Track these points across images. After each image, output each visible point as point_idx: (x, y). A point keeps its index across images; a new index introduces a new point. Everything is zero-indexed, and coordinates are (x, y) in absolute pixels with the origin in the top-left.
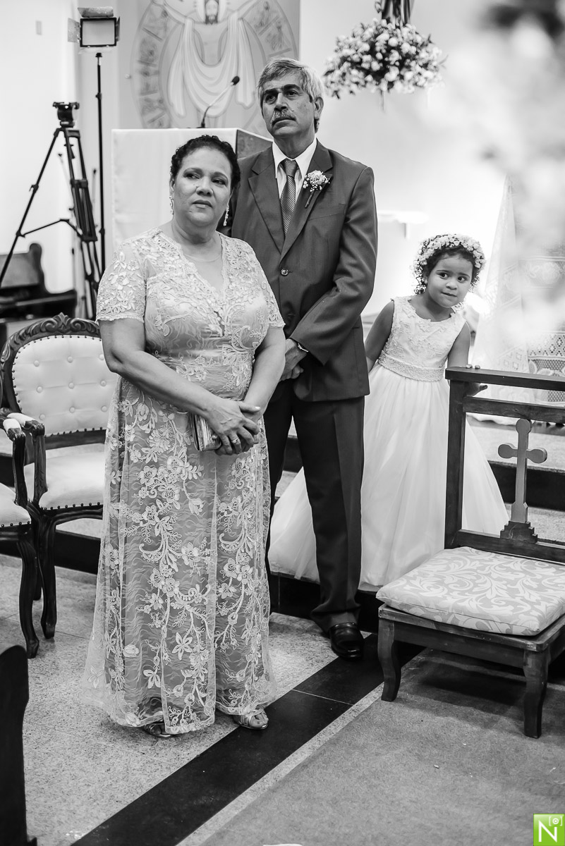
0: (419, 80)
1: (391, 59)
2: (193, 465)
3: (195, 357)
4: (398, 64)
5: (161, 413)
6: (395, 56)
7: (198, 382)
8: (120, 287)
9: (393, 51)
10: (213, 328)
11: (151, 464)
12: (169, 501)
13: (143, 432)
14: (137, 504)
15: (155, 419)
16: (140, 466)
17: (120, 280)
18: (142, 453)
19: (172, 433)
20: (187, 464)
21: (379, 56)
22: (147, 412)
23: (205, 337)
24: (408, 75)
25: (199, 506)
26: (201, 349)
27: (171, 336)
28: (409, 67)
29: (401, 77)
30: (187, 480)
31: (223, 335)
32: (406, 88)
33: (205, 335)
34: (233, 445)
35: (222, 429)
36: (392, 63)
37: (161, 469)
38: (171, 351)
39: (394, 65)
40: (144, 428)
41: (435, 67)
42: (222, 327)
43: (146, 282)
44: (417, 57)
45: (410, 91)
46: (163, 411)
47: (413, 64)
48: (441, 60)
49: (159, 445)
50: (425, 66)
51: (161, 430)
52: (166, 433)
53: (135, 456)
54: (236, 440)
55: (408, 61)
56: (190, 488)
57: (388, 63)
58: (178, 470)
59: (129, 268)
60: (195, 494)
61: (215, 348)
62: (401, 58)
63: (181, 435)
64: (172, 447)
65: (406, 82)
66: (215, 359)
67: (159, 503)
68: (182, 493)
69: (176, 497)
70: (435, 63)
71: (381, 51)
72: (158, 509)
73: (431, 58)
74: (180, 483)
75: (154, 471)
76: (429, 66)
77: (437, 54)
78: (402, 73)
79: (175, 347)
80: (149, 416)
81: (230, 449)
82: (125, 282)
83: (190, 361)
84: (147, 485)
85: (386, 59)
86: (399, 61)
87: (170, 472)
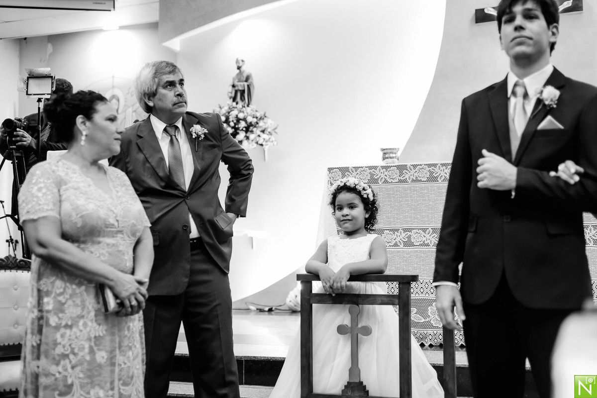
0: (259, 140)
1: (240, 126)
2: (99, 325)
3: (99, 243)
4: (244, 129)
5: (74, 287)
6: (242, 125)
7: (103, 261)
8: (40, 195)
9: (241, 121)
10: (112, 221)
11: (67, 326)
12: (81, 354)
13: (60, 302)
14: (54, 359)
15: (69, 291)
16: (57, 328)
17: (40, 190)
18: (59, 319)
19: (83, 301)
20: (95, 324)
21: (232, 124)
22: (63, 286)
23: (107, 227)
24: (252, 136)
25: (103, 357)
26: (104, 236)
27: (83, 227)
28: (252, 132)
29: (247, 138)
30: (95, 337)
31: (118, 227)
32: (251, 145)
33: (107, 226)
34: (132, 306)
35: (124, 294)
36: (241, 129)
37: (74, 329)
38: (82, 239)
39: (242, 130)
40: (61, 298)
41: (269, 132)
42: (118, 221)
43: (59, 191)
44: (257, 125)
45: (253, 147)
46: (76, 284)
47: (255, 129)
48: (273, 128)
49: (72, 310)
50: (263, 131)
51: (74, 299)
52: (78, 301)
53: (53, 320)
54: (134, 303)
55: (251, 128)
56: (97, 343)
57: (238, 129)
58: (88, 329)
59: (46, 181)
60: (101, 347)
61: (113, 237)
62: (246, 126)
63: (90, 302)
64: (83, 311)
65: (250, 141)
66: (113, 245)
67: (71, 357)
68: (91, 348)
69: (87, 350)
70: (269, 130)
71: (233, 121)
72: (70, 362)
73: (266, 126)
74: (89, 339)
75: (68, 332)
76: (265, 131)
77: (271, 124)
78: (248, 135)
79: (85, 236)
80: (64, 289)
81: (130, 310)
82: (44, 190)
83: (96, 247)
84: (63, 343)
85: (237, 126)
86: (245, 127)
87: (81, 331)
